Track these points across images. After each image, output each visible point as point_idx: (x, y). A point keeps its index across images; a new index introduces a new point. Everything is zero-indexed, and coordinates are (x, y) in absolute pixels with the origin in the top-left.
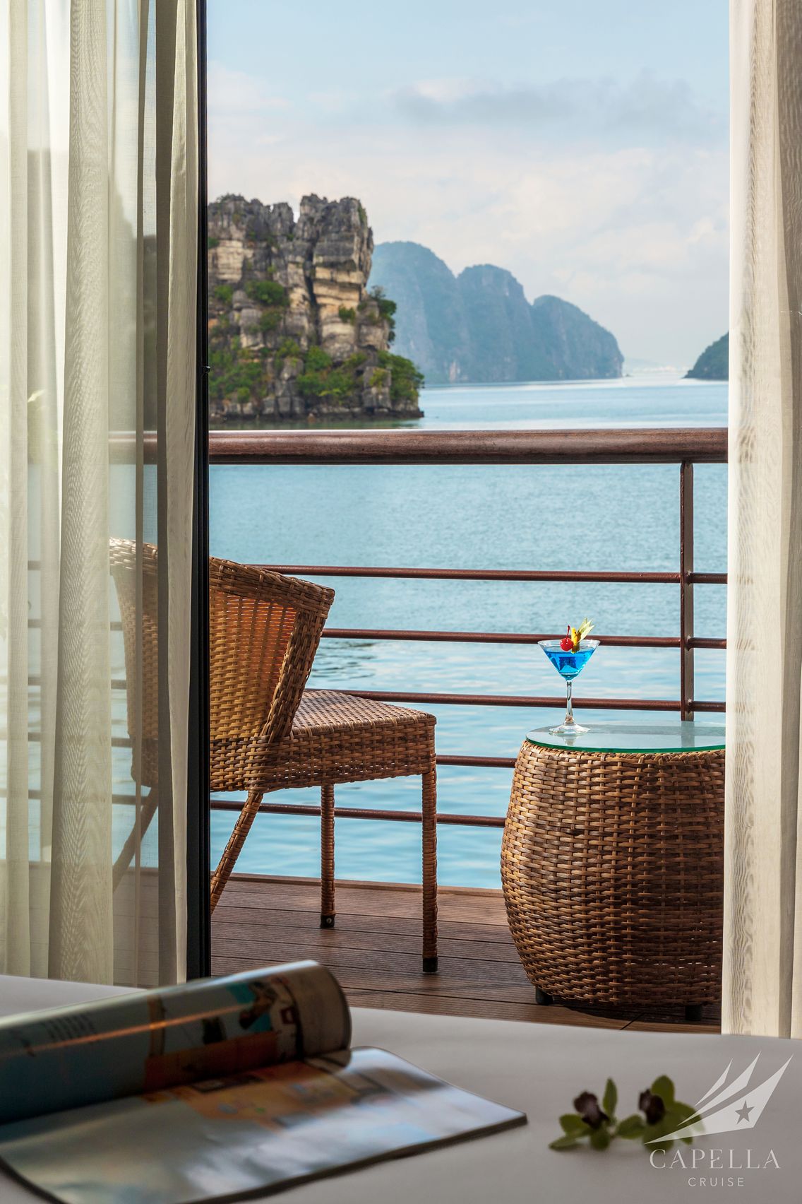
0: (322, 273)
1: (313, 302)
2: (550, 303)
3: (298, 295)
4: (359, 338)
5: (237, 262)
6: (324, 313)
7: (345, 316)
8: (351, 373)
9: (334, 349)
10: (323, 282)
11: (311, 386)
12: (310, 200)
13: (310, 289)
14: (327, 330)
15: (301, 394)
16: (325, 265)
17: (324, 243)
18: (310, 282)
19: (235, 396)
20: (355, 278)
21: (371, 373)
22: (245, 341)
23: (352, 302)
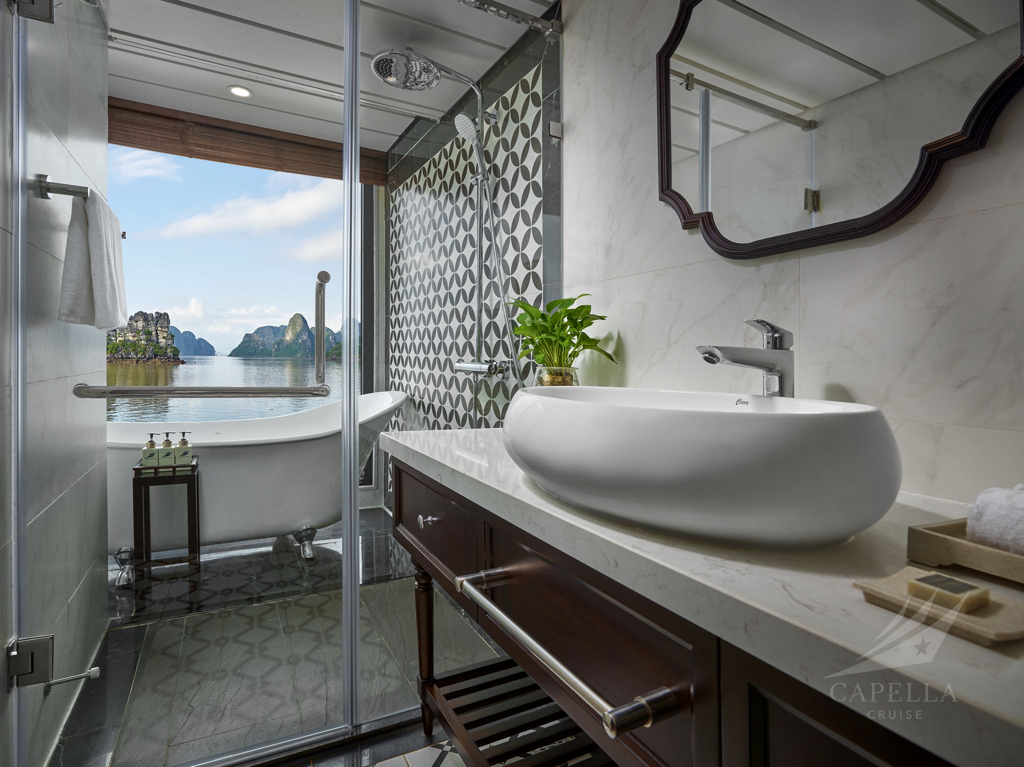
0: (159, 329)
1: (157, 334)
2: (201, 339)
3: (154, 333)
4: (166, 342)
5: (141, 326)
6: (159, 337)
7: (164, 338)
8: (165, 350)
9: (161, 345)
10: (159, 330)
11: (157, 352)
12: (157, 313)
13: (157, 332)
14: (160, 341)
15: (154, 354)
16: (160, 327)
17: (160, 322)
18: (156, 330)
19: (140, 354)
20: (166, 330)
21: (169, 350)
22: (143, 342)
23: (165, 335)
